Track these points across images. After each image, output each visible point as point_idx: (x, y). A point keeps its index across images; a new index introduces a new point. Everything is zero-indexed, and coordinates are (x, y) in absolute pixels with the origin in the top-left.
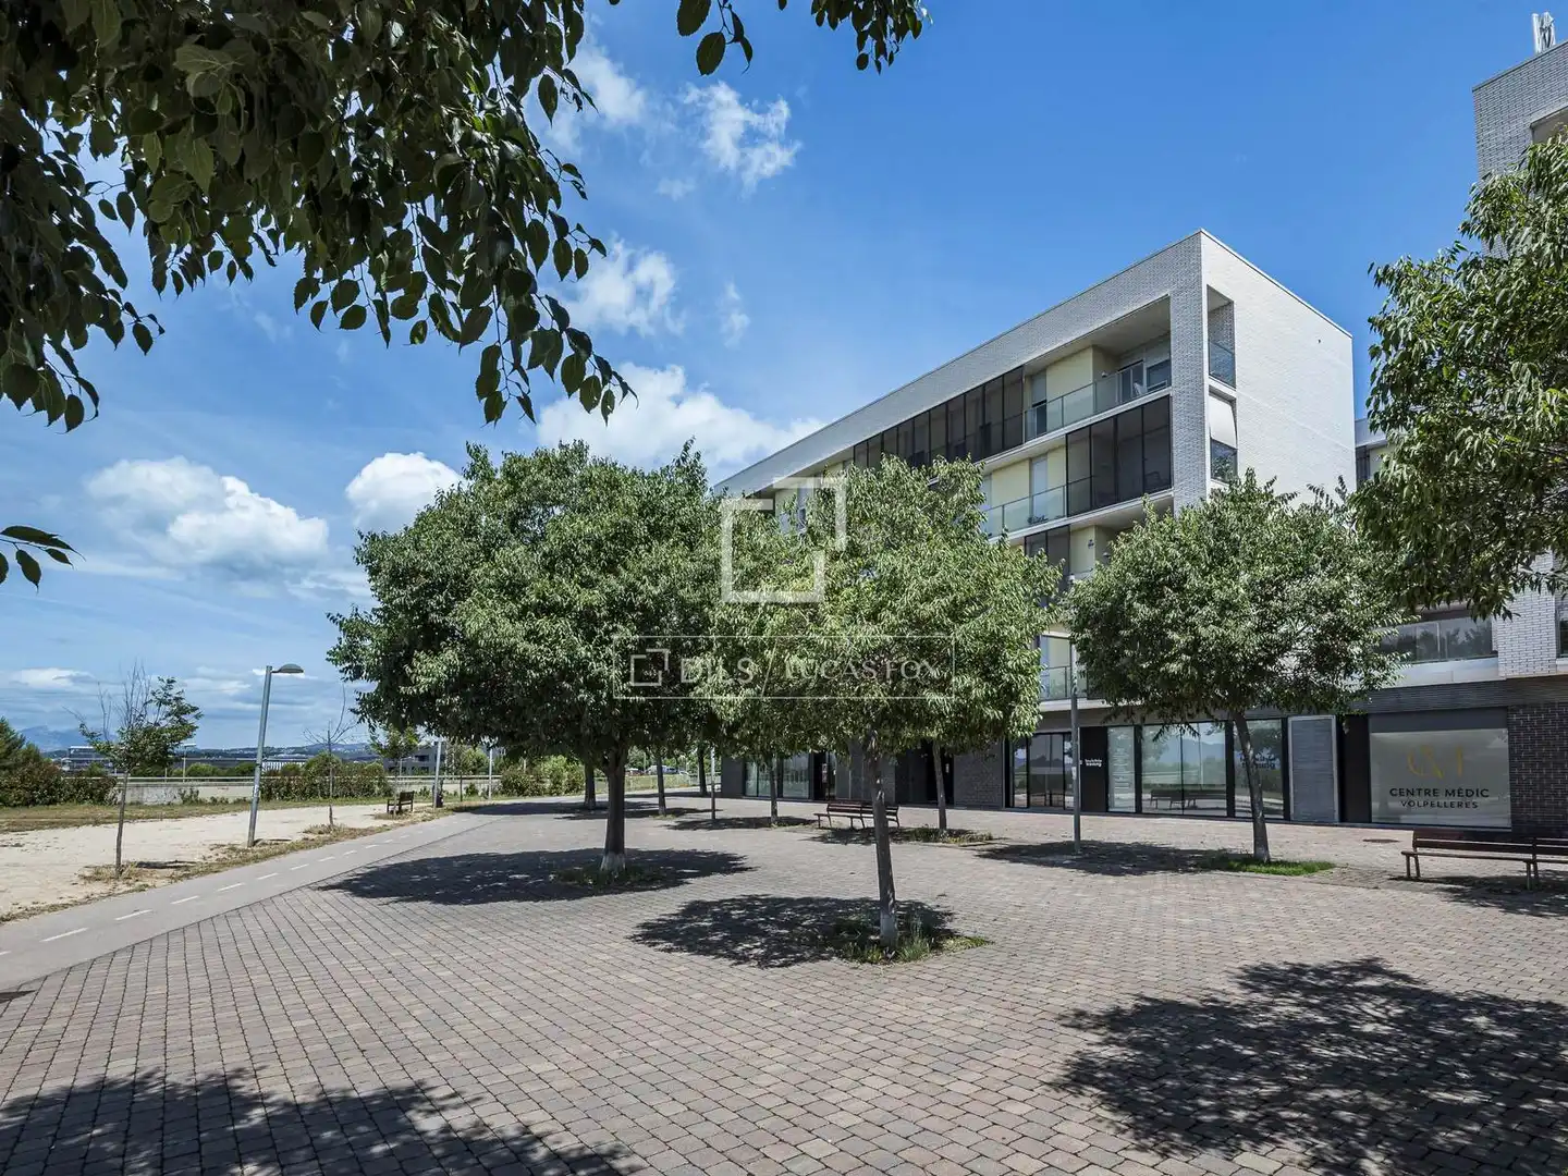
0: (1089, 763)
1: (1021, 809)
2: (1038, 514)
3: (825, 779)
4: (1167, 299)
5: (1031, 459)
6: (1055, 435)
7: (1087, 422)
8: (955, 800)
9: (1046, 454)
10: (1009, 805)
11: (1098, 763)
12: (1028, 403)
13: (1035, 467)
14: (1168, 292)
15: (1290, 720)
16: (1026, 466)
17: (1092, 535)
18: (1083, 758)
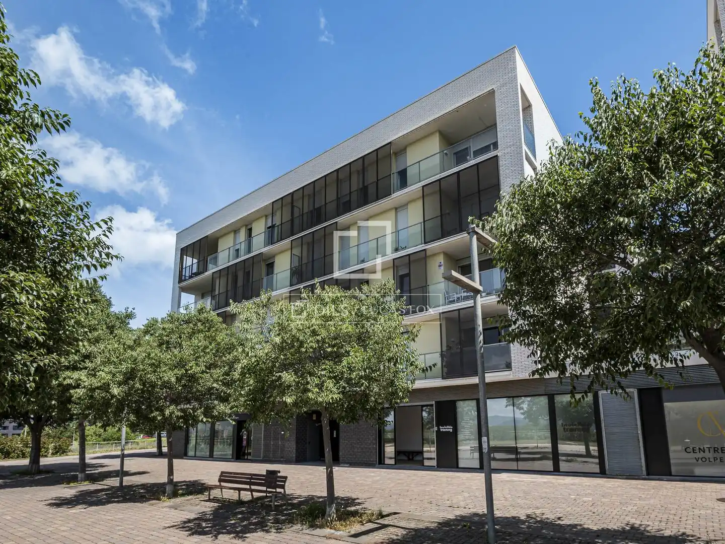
0: (443, 429)
1: (390, 467)
2: (402, 245)
3: (245, 443)
4: (492, 93)
5: (396, 209)
6: (414, 188)
7: (438, 177)
8: (341, 459)
9: (407, 204)
10: (380, 462)
11: (449, 429)
12: (394, 169)
13: (399, 214)
14: (493, 87)
15: (600, 393)
16: (393, 212)
17: (441, 259)
18: (438, 425)
